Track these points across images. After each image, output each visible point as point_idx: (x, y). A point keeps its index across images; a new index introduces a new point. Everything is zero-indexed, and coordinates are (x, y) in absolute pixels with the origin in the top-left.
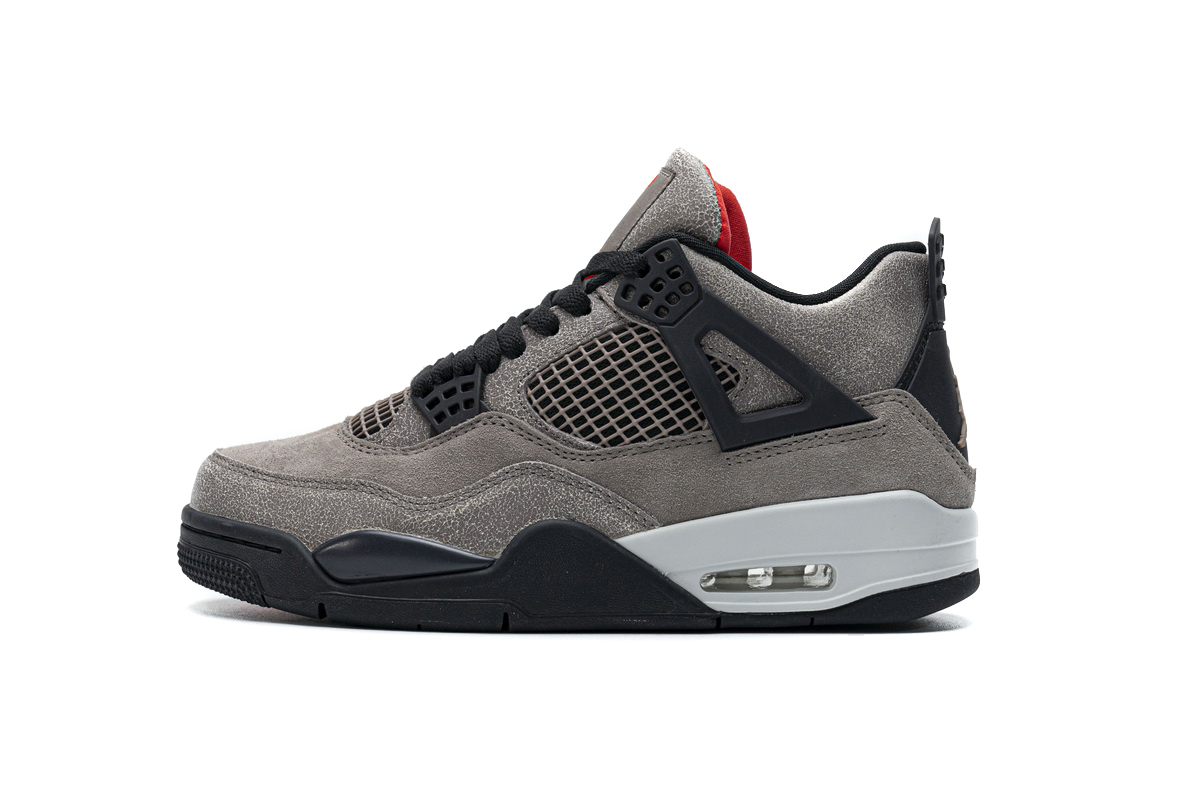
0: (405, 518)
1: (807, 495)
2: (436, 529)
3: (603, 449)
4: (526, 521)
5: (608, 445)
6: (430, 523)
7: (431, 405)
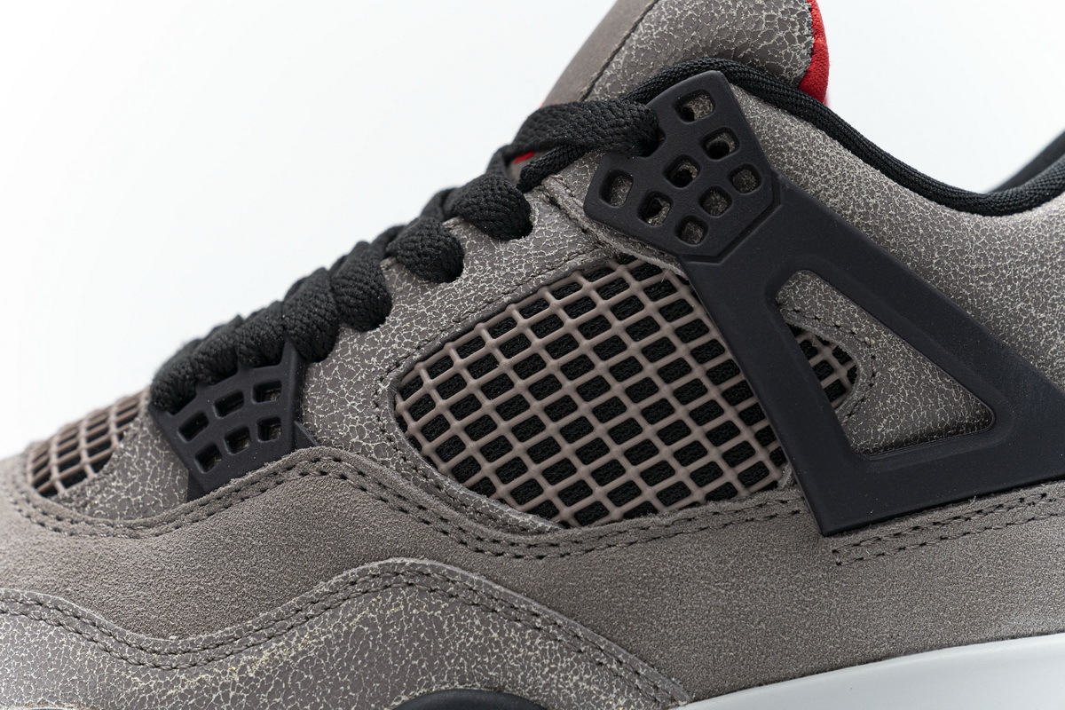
0: (128, 684)
1: (1005, 630)
3: (563, 533)
4: (395, 693)
5: (573, 522)
6: (183, 696)
7: (190, 430)
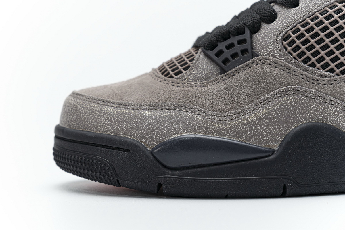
2: (234, 132)
3: (337, 77)
4: (292, 124)
5: (340, 74)
6: (230, 128)
7: (218, 55)
